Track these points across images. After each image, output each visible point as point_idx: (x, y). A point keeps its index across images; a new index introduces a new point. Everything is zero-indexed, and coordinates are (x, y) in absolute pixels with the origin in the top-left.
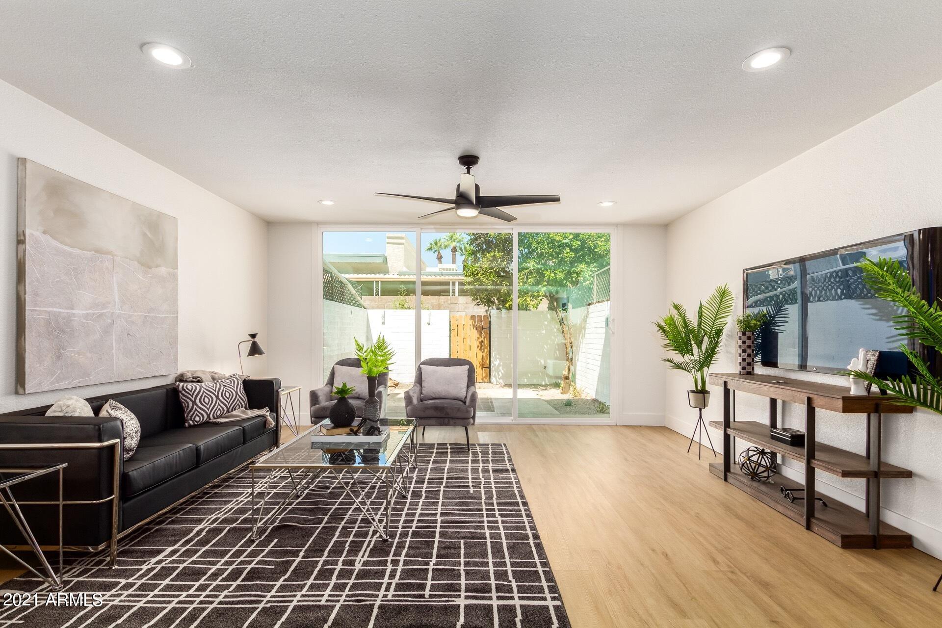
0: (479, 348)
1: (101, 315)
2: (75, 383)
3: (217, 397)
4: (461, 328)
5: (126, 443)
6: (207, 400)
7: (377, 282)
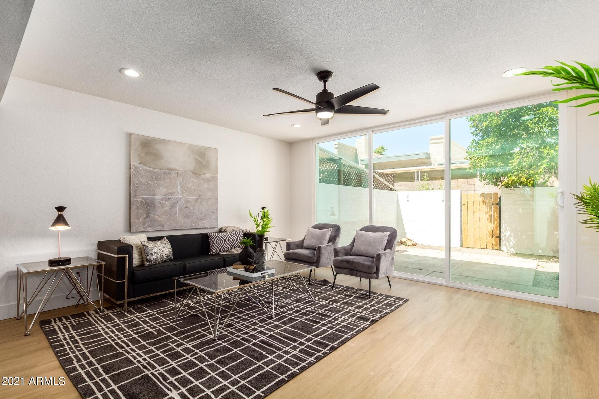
0: (489, 220)
1: (170, 199)
2: (156, 229)
3: (225, 241)
4: (471, 204)
5: (149, 257)
6: (219, 242)
7: (418, 172)
